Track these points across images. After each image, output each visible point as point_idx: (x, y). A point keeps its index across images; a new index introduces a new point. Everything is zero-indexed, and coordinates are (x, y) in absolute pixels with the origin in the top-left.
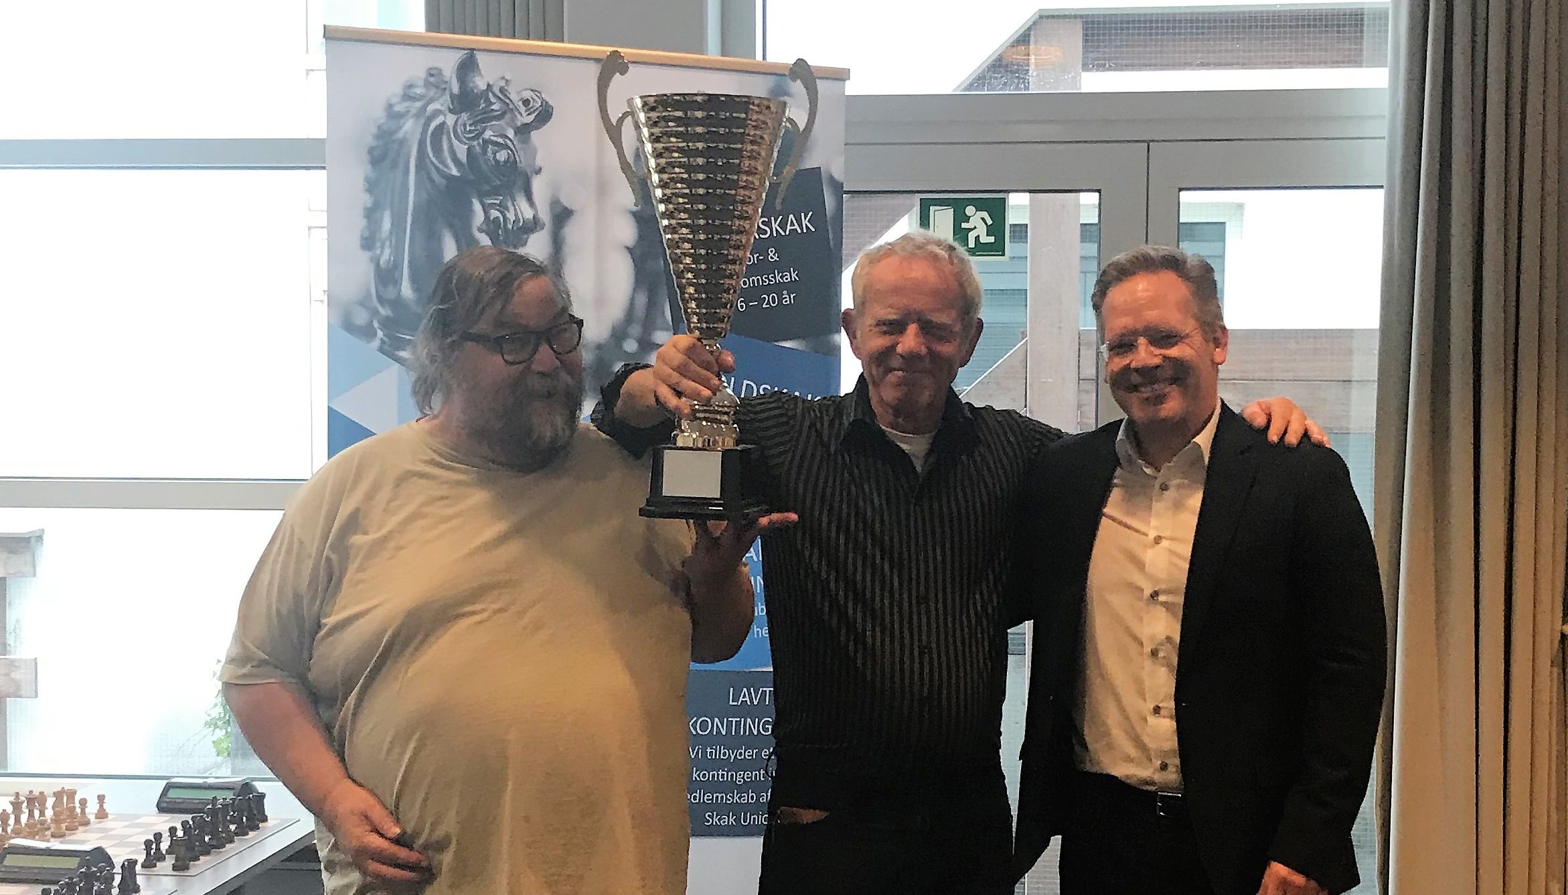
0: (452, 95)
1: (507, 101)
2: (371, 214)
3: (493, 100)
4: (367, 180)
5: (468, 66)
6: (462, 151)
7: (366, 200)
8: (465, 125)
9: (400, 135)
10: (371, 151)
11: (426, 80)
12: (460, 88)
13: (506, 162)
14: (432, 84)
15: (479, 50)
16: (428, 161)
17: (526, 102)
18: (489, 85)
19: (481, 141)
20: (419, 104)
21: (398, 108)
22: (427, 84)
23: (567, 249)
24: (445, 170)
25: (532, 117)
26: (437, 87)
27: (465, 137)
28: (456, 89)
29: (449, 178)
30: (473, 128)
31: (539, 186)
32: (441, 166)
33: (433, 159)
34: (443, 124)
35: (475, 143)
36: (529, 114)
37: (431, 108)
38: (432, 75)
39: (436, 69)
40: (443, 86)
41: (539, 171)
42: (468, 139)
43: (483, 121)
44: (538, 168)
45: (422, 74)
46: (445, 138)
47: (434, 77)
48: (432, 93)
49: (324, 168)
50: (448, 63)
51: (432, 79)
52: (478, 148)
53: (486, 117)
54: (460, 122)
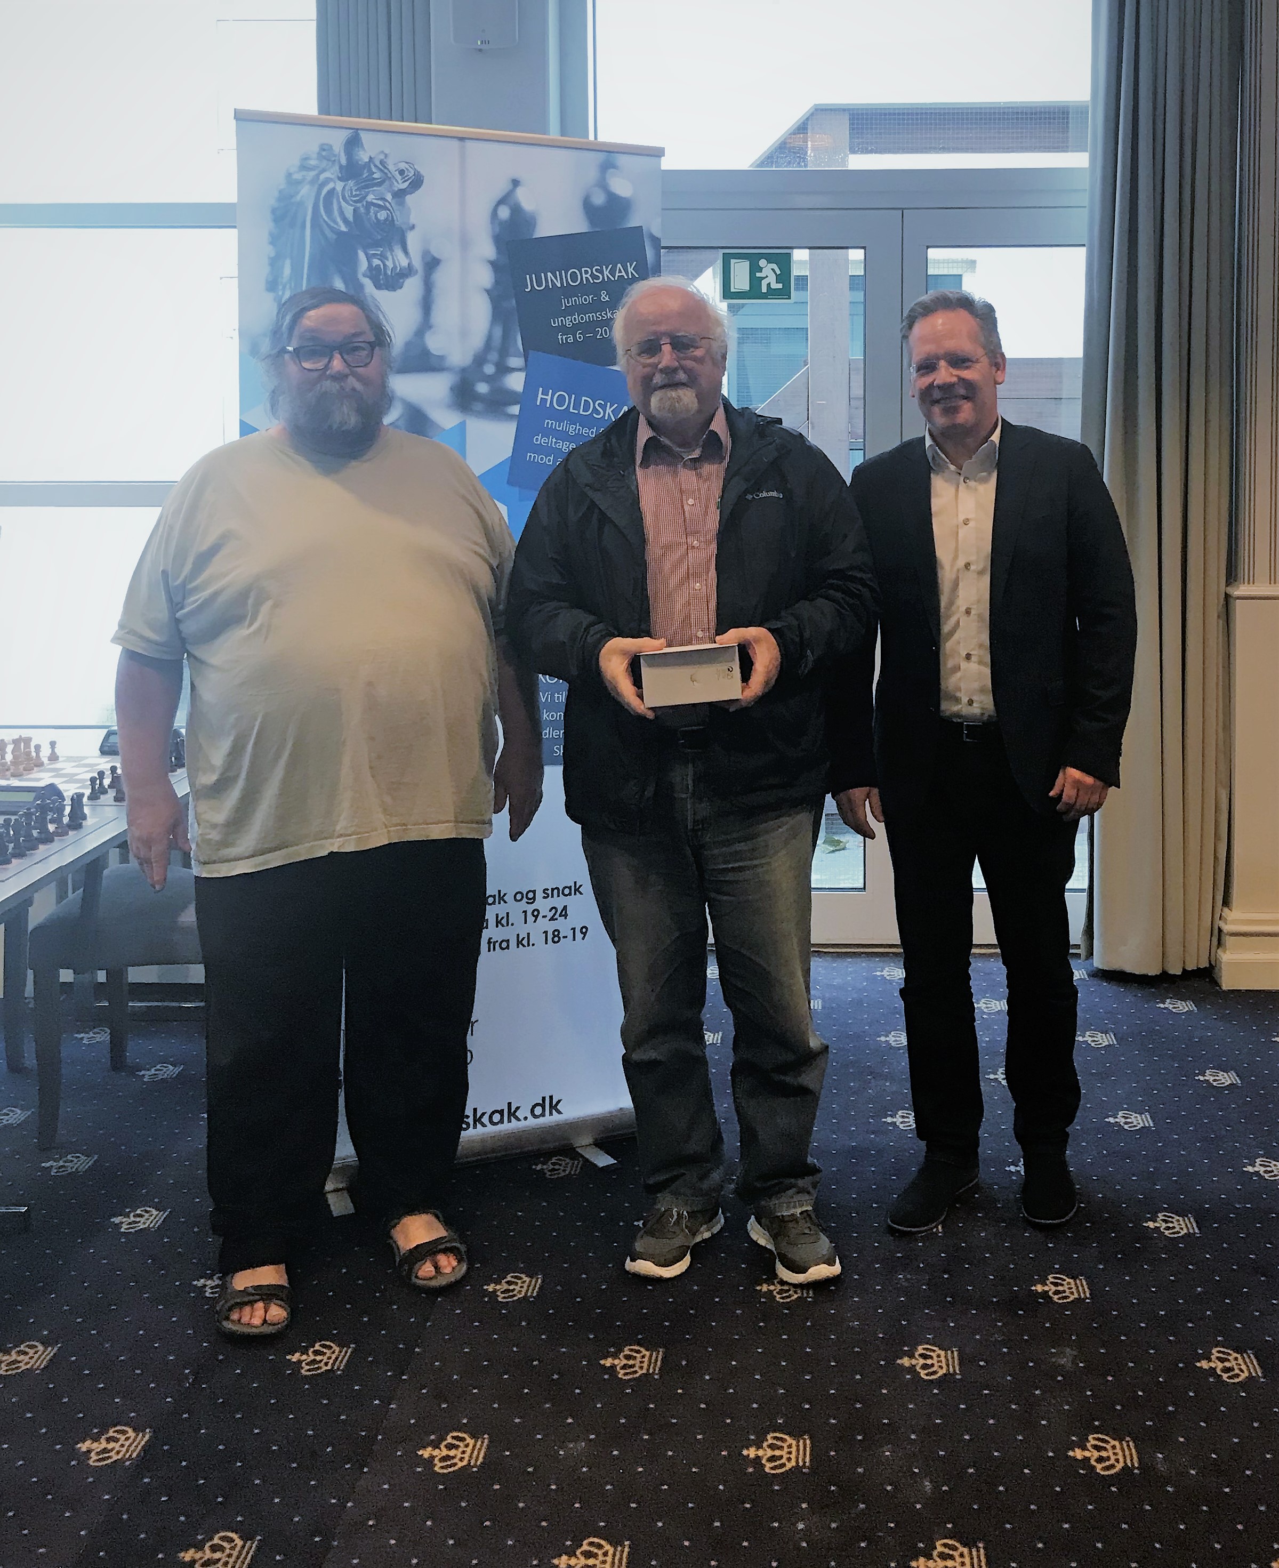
0: (341, 167)
1: (386, 171)
2: (275, 262)
3: (374, 170)
4: (271, 234)
5: (353, 142)
6: (349, 211)
7: (270, 251)
8: (351, 190)
9: (298, 198)
10: (273, 211)
11: (318, 153)
12: (347, 159)
13: (386, 219)
14: (325, 158)
15: (362, 129)
16: (322, 220)
17: (402, 172)
18: (371, 158)
19: (365, 203)
20: (312, 173)
21: (298, 176)
22: (320, 157)
23: (436, 292)
24: (335, 226)
25: (407, 184)
26: (329, 160)
27: (352, 200)
28: (344, 161)
29: (340, 234)
30: (358, 193)
31: (412, 240)
32: (332, 224)
33: (326, 218)
34: (334, 189)
35: (359, 205)
36: (405, 181)
37: (322, 177)
38: (324, 150)
39: (327, 144)
40: (333, 159)
41: (413, 227)
42: (355, 202)
43: (367, 187)
44: (411, 225)
45: (316, 149)
46: (335, 201)
47: (325, 151)
48: (324, 163)
49: (235, 227)
50: (337, 140)
51: (324, 153)
52: (362, 209)
53: (370, 183)
54: (347, 188)
